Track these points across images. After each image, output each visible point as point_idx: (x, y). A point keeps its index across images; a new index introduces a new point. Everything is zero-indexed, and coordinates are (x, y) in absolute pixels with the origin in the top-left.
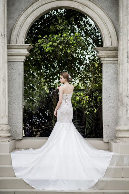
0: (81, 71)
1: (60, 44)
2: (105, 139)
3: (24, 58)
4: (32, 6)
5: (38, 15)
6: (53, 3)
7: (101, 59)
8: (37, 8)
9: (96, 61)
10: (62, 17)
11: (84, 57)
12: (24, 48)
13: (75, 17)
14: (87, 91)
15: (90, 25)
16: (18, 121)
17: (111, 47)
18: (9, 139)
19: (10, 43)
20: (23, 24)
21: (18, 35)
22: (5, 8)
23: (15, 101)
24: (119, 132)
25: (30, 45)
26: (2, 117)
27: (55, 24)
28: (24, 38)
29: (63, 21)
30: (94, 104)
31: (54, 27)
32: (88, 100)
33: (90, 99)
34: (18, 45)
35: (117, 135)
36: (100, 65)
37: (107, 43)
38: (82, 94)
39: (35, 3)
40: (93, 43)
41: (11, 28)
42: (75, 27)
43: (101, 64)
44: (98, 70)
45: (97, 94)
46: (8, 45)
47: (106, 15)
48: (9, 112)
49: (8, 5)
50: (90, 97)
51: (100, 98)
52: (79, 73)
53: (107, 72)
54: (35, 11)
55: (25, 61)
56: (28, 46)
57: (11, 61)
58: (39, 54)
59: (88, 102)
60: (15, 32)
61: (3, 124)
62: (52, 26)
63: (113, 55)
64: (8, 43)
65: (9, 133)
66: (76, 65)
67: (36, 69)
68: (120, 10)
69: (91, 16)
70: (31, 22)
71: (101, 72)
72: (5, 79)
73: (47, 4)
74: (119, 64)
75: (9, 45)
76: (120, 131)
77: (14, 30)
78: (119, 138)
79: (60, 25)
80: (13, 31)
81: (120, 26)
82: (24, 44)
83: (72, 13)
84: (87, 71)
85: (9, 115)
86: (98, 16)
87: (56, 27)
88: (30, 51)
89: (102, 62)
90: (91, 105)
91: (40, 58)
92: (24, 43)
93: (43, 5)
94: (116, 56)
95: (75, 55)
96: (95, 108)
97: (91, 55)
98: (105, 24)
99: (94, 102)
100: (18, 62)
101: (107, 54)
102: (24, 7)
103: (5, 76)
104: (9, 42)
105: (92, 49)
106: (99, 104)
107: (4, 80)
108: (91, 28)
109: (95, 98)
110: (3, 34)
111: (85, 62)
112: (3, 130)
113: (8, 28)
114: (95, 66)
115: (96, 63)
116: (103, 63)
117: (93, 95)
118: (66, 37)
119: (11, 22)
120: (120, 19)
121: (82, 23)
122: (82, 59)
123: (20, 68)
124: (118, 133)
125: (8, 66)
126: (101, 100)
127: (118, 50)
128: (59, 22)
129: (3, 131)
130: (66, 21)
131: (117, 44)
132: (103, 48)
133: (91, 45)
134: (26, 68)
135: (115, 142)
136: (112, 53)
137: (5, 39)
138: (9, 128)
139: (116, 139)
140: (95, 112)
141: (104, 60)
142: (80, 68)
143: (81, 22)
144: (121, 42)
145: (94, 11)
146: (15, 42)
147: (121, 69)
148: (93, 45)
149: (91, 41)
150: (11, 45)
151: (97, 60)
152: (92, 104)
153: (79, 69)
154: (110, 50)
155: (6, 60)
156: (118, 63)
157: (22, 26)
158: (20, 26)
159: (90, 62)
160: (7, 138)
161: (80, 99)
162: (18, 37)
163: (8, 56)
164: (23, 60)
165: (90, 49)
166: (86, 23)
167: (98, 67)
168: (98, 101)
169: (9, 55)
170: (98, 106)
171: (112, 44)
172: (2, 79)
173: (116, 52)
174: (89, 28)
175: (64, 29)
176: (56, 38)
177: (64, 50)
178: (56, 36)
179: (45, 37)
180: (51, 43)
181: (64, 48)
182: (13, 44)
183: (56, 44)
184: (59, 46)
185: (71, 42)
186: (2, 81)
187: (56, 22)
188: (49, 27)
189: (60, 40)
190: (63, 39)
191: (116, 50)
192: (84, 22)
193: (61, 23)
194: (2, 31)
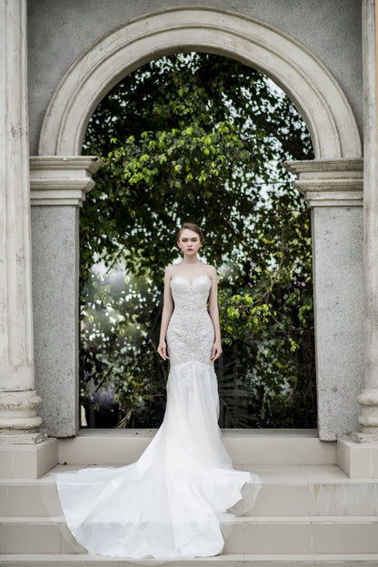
0: (248, 231)
1: (176, 156)
2: (325, 433)
3: (79, 194)
4: (99, 47)
5: (118, 71)
6: (160, 35)
7: (309, 196)
8: (115, 52)
9: (296, 203)
10: (188, 79)
11: (253, 192)
12: (79, 167)
13: (225, 77)
14: (263, 291)
15: (273, 101)
16: (63, 379)
17: (340, 162)
18: (36, 435)
19: (37, 154)
20: (75, 98)
21: (60, 129)
22: (20, 54)
23: (53, 321)
24: (371, 409)
25: (96, 159)
26: (16, 368)
27: (168, 97)
28: (78, 139)
29: (191, 90)
30: (286, 326)
31: (165, 106)
32: (267, 317)
33: (275, 314)
34: (62, 160)
35: (362, 420)
36: (307, 215)
37: (327, 148)
38: (248, 298)
39: (109, 38)
40: (282, 151)
41: (39, 109)
42: (228, 104)
43: (310, 209)
44: (300, 229)
45: (296, 299)
46: (30, 160)
47: (322, 68)
48: (36, 351)
49: (31, 45)
50: (275, 306)
51: (309, 308)
52: (240, 238)
53: (327, 232)
54: (107, 62)
55: (81, 205)
56: (90, 162)
58: (122, 185)
59: (267, 320)
60: (51, 123)
61: (18, 387)
62: (161, 104)
63: (348, 184)
64: (31, 154)
65: (38, 415)
66: (232, 214)
67: (114, 229)
68: (367, 52)
69: (274, 73)
70: (98, 93)
71: (309, 234)
72: (23, 257)
73: (143, 41)
74: (367, 210)
75: (35, 160)
76: (372, 405)
77: (49, 115)
78: (371, 429)
79: (182, 100)
80: (46, 118)
81: (366, 99)
82: (77, 156)
83: (217, 65)
84: (266, 231)
85: (35, 361)
86: (297, 71)
87: (172, 108)
88: (99, 175)
89: (312, 204)
90: (278, 328)
91: (128, 197)
92: (76, 152)
93: (131, 43)
94: (358, 187)
95: (230, 186)
96: (290, 340)
97: (277, 186)
98: (320, 94)
99: (289, 321)
100: (62, 209)
101: (326, 181)
102: (77, 51)
103: (23, 248)
104: (34, 150)
105: (279, 167)
106: (306, 326)
107: (20, 260)
108: (276, 106)
109: (290, 310)
110: (17, 129)
111: (259, 204)
112: (18, 408)
113: (30, 113)
114: (291, 215)
115: (296, 207)
116: (313, 207)
117: (283, 301)
119: (41, 93)
120: (367, 79)
121: (245, 92)
122: (249, 196)
123: (66, 224)
124: (367, 411)
125: (33, 220)
126: (310, 315)
127: (361, 170)
128: (181, 93)
129: (20, 410)
130: (200, 90)
131: (360, 153)
132: (314, 163)
133: (278, 156)
134: (86, 224)
135: (358, 441)
136: (342, 178)
137: (21, 143)
138: (37, 400)
139: (361, 432)
140: (293, 348)
141: (318, 198)
142: (245, 222)
143: (243, 89)
144: (371, 146)
145: (281, 58)
146: (53, 152)
147: (372, 223)
148: (282, 155)
149: (277, 145)
150: (39, 160)
151: (298, 200)
152: (282, 326)
153: (241, 225)
154: (337, 170)
155: (27, 203)
156: (362, 206)
157: (71, 106)
158: (65, 104)
159: (274, 204)
160: (30, 433)
161: (241, 314)
162: (60, 137)
163: (32, 190)
164: (76, 202)
165: (275, 169)
166: (258, 93)
167: (301, 219)
168: (301, 317)
169: (35, 188)
170: (301, 332)
171: (344, 151)
172: (14, 258)
173: (358, 174)
174: (269, 107)
175: (195, 113)
176: (165, 140)
177: (190, 177)
178: (162, 136)
179: (128, 141)
180: (145, 157)
181: (188, 169)
182: (45, 155)
183: (163, 158)
184: (174, 163)
185: (207, 152)
186: (14, 263)
187: (171, 92)
188: (151, 108)
189: (174, 147)
190: (183, 142)
191: (354, 170)
192: (253, 91)
193: (185, 95)
194: (13, 120)
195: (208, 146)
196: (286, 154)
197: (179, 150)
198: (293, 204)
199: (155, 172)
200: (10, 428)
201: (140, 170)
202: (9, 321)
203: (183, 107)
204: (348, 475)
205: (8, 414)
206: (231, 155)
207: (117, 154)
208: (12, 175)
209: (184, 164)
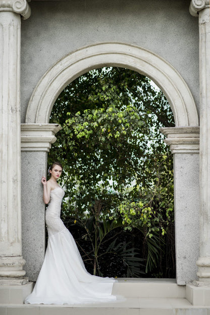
0: (140, 166)
1: (103, 124)
2: (180, 281)
3: (48, 145)
4: (60, 63)
5: (70, 77)
6: (94, 57)
7: (172, 147)
8: (69, 66)
9: (164, 151)
10: (108, 81)
11: (144, 144)
12: (49, 130)
13: (128, 80)
14: (149, 200)
15: (154, 93)
16: (37, 250)
17: (188, 128)
18: (22, 280)
19: (24, 122)
20: (46, 91)
21: (38, 109)
22: (17, 67)
23: (32, 216)
24: (203, 268)
25: (58, 126)
26: (11, 243)
27: (97, 91)
28: (47, 114)
29: (110, 87)
30: (160, 219)
31: (95, 96)
32: (151, 214)
33: (155, 213)
34: (39, 126)
35: (198, 274)
36: (171, 157)
37: (181, 121)
38: (141, 204)
39: (65, 59)
40: (158, 122)
41: (26, 98)
42: (130, 95)
43: (173, 154)
44: (167, 165)
45: (164, 204)
46: (21, 126)
47: (179, 76)
48: (23, 233)
49: (22, 62)
50: (155, 208)
51: (171, 210)
52: (136, 169)
53: (182, 167)
54: (65, 72)
55: (49, 151)
56: (54, 127)
57: (26, 151)
58: (71, 139)
59: (151, 216)
60: (33, 105)
61: (13, 254)
62: (93, 95)
63: (192, 141)
64: (21, 123)
65: (23, 270)
66: (132, 156)
67: (67, 164)
68: (202, 68)
69: (155, 79)
70: (59, 89)
71: (171, 168)
72: (16, 180)
73: (84, 60)
74: (201, 155)
75: (24, 126)
76: (204, 266)
77: (32, 101)
78: (203, 279)
79: (105, 93)
80: (30, 102)
81: (201, 94)
82: (47, 124)
83: (124, 74)
84: (150, 167)
85: (22, 240)
87: (99, 97)
88: (58, 135)
89: (174, 151)
90: (156, 221)
91: (73, 146)
92: (47, 121)
93: (78, 61)
94: (197, 143)
95: (130, 141)
96: (162, 228)
97: (155, 141)
98: (178, 91)
99: (161, 217)
100: (38, 153)
101: (181, 139)
102: (48, 65)
103: (17, 175)
104: (23, 120)
105: (156, 130)
106: (170, 220)
107: (15, 181)
108: (155, 96)
109: (162, 210)
110: (14, 108)
111: (147, 151)
112: (13, 265)
113: (21, 99)
114: (162, 157)
115: (164, 153)
116: (174, 153)
117: (159, 206)
118: (113, 112)
119: (27, 88)
120: (202, 83)
121: (140, 89)
122: (141, 146)
123: (41, 162)
124: (201, 269)
125: (22, 159)
126: (172, 214)
127: (199, 133)
128: (104, 88)
129: (14, 266)
130: (115, 87)
131: (198, 123)
132: (175, 129)
133: (156, 125)
134: (51, 161)
135: (197, 286)
136: (189, 137)
137: (16, 116)
138: (23, 262)
139: (198, 280)
140: (163, 233)
141: (177, 148)
142: (139, 161)
143: (138, 87)
144: (203, 120)
145: (159, 71)
146: (34, 121)
147: (204, 162)
148: (158, 124)
149: (155, 118)
150: (26, 126)
151: (166, 149)
152: (158, 220)
153: (136, 162)
154: (186, 133)
155: (19, 150)
156: (199, 153)
157: (44, 96)
158: (41, 94)
159: (154, 151)
160: (19, 279)
161: (137, 213)
162: (38, 113)
163: (22, 142)
164: (46, 149)
165: (154, 131)
166: (147, 89)
167: (167, 160)
168: (167, 215)
170: (168, 223)
171: (190, 123)
172: (12, 180)
173: (197, 135)
174: (152, 97)
175: (112, 99)
176: (97, 115)
177: (110, 134)
178: (95, 112)
179: (77, 115)
180: (86, 124)
181: (109, 131)
182: (29, 123)
183: (95, 124)
184: (101, 127)
185: (120, 121)
186: (11, 183)
187: (99, 88)
188: (88, 97)
189: (102, 118)
190: (107, 116)
191: (195, 133)
192: (144, 88)
193: (106, 90)
194: (12, 103)
195: (121, 118)
196: (160, 124)
197: (104, 120)
198: (163, 151)
199: (91, 132)
200: (8, 277)
201: (83, 131)
202: (8, 216)
203: (105, 96)
204: (192, 304)
205: (7, 269)
206: (133, 123)
207: (70, 121)
208: (11, 134)
209: (107, 128)
